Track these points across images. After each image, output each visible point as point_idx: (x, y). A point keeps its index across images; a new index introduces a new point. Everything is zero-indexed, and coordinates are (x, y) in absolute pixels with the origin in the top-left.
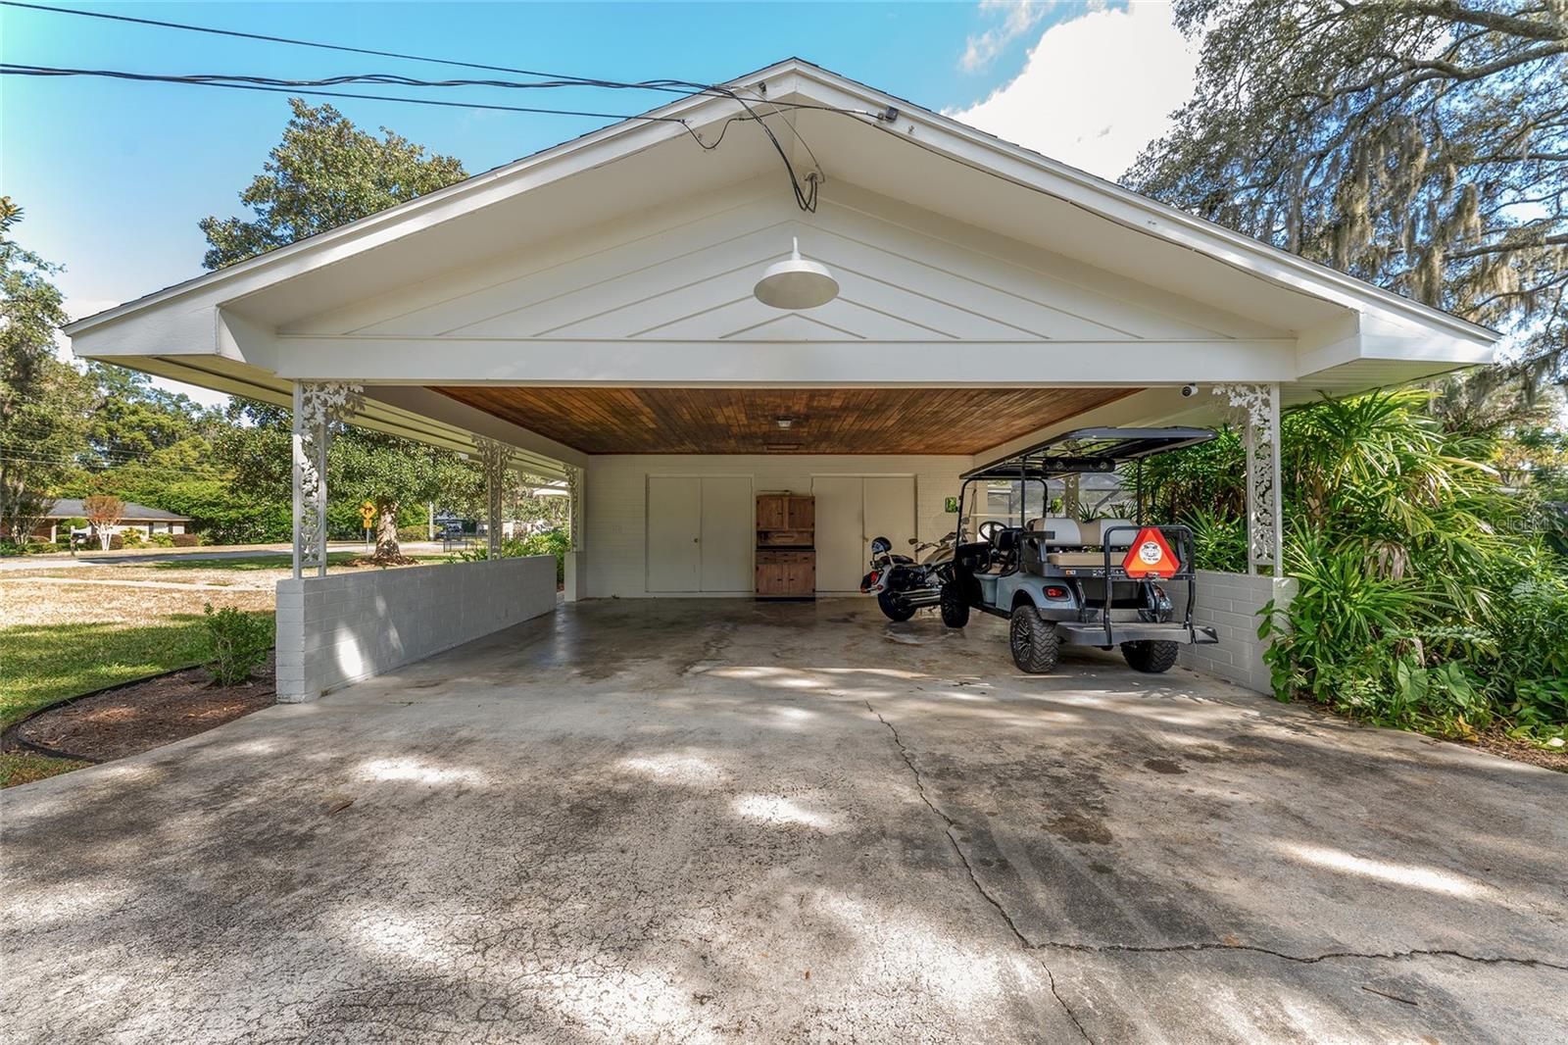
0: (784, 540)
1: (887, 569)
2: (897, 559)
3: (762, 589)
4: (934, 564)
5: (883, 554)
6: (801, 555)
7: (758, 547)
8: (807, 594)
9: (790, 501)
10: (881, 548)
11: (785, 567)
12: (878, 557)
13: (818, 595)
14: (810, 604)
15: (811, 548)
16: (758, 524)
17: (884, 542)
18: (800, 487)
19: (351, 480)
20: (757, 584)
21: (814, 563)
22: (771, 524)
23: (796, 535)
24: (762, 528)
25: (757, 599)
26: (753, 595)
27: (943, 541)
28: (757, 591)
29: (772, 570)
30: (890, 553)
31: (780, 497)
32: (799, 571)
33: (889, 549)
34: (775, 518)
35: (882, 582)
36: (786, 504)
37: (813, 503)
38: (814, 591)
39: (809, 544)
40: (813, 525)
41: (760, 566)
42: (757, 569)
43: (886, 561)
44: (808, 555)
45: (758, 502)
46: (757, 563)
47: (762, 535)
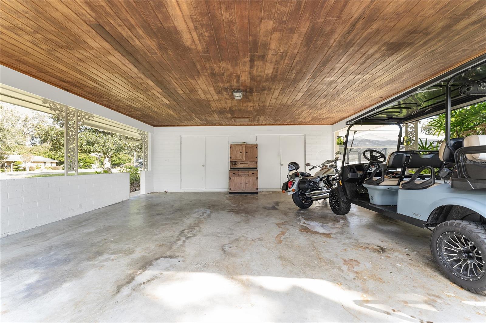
0: (244, 165)
1: (297, 180)
2: (303, 174)
3: (232, 188)
4: (321, 176)
5: (295, 171)
6: (251, 172)
7: (231, 168)
8: (254, 190)
9: (246, 146)
10: (294, 168)
11: (243, 178)
12: (291, 173)
13: (259, 190)
14: (255, 195)
15: (256, 169)
16: (231, 158)
17: (295, 165)
18: (251, 141)
19: (89, 145)
20: (230, 186)
21: (258, 176)
22: (237, 157)
23: (249, 163)
24: (233, 159)
25: (231, 193)
26: (228, 190)
27: (323, 165)
28: (230, 189)
29: (238, 179)
30: (299, 171)
31: (241, 145)
32: (250, 179)
33: (298, 168)
34: (239, 155)
35: (295, 187)
36: (244, 149)
37: (257, 147)
38: (257, 189)
39: (255, 167)
40: (257, 158)
41: (231, 178)
42: (230, 179)
43: (296, 175)
44: (254, 172)
45: (231, 148)
46: (230, 176)
47: (233, 162)
